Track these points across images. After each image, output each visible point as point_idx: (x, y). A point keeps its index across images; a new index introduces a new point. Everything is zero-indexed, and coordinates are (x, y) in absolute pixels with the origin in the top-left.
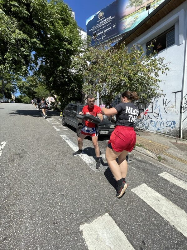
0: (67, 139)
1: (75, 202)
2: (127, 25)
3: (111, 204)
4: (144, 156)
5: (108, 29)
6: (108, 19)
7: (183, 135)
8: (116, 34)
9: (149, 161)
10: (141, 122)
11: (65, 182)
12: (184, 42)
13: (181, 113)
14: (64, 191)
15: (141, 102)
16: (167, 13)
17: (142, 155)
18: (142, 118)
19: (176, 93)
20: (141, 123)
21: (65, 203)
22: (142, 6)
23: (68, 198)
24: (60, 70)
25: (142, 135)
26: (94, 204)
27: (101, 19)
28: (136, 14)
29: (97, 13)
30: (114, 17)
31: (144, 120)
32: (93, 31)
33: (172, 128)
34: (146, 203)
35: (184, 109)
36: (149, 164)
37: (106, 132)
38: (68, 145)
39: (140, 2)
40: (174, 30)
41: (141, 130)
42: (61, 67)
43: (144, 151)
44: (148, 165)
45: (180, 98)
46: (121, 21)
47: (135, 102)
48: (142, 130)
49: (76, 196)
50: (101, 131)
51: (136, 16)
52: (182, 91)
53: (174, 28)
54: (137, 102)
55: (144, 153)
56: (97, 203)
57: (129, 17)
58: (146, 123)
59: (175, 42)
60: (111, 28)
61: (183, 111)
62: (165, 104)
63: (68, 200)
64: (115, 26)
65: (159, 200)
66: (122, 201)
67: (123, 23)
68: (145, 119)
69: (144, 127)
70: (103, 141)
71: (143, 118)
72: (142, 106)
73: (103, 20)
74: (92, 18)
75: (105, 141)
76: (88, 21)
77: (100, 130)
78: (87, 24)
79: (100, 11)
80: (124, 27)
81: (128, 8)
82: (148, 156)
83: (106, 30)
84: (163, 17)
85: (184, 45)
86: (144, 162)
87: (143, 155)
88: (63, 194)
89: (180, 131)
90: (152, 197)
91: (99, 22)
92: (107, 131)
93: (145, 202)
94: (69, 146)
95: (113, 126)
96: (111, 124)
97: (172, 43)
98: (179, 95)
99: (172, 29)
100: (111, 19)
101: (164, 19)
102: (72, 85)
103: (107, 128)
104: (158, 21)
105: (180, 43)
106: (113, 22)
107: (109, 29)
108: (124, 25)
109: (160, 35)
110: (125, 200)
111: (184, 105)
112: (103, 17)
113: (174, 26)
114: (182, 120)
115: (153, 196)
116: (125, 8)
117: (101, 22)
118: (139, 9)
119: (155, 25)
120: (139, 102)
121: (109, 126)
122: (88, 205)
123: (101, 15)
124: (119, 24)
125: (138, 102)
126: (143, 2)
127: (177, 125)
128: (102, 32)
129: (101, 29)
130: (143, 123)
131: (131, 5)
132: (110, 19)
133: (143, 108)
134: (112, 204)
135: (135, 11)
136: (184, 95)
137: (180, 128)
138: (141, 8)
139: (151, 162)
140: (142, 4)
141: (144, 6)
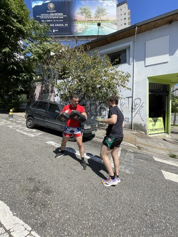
2: (79, 29)
5: (59, 25)
6: (59, 14)
7: (134, 127)
8: (68, 33)
12: (132, 63)
13: (132, 112)
15: (103, 102)
16: (121, 39)
18: (104, 115)
19: (128, 98)
22: (91, 19)
27: (51, 10)
28: (86, 24)
29: (47, 2)
30: (66, 16)
32: (43, 19)
33: (127, 123)
35: (134, 109)
39: (89, 15)
40: (126, 53)
43: (127, 144)
45: (131, 101)
46: (73, 23)
51: (86, 26)
52: (132, 97)
53: (126, 52)
54: (99, 102)
57: (80, 23)
59: (127, 61)
60: (63, 25)
61: (133, 111)
62: (121, 105)
64: (67, 25)
67: (74, 26)
72: (103, 105)
73: (54, 13)
74: (40, 3)
76: (34, 5)
78: (33, 7)
79: (49, 1)
80: (76, 31)
81: (79, 15)
82: (131, 147)
83: (58, 25)
84: (119, 40)
85: (132, 65)
89: (132, 125)
91: (49, 13)
92: (95, 131)
97: (125, 62)
98: (130, 99)
99: (124, 51)
100: (63, 17)
101: (119, 41)
103: (95, 128)
104: (115, 41)
105: (130, 64)
106: (65, 20)
107: (61, 25)
108: (75, 28)
109: (116, 52)
111: (134, 107)
112: (53, 10)
113: (126, 50)
114: (133, 117)
116: (77, 13)
117: (51, 13)
118: (88, 21)
119: (113, 43)
123: (51, 6)
124: (72, 25)
126: (91, 16)
127: (130, 120)
128: (53, 24)
129: (51, 21)
131: (82, 13)
132: (61, 15)
135: (85, 21)
136: (134, 100)
137: (132, 122)
138: (90, 21)
140: (90, 18)
141: (92, 21)
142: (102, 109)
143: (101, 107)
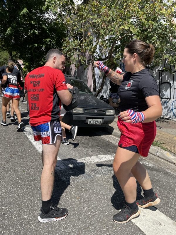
0: (30, 134)
1: (21, 224)
3: (79, 229)
4: (160, 161)
9: (167, 169)
10: (166, 105)
11: (12, 197)
14: (7, 209)
15: (166, 71)
17: (157, 160)
18: (168, 99)
20: (166, 108)
21: (4, 225)
23: (11, 218)
24: (24, 15)
25: (165, 127)
26: (52, 228)
31: (171, 102)
34: (139, 228)
36: (165, 173)
37: (99, 122)
38: (31, 142)
41: (166, 119)
42: (25, 11)
43: (162, 153)
44: (161, 175)
47: (156, 71)
48: (168, 119)
49: (25, 216)
50: (89, 120)
54: (159, 71)
55: (162, 156)
56: (56, 226)
58: (174, 107)
63: (11, 221)
65: (162, 224)
66: (99, 224)
68: (172, 100)
69: (172, 114)
70: (93, 137)
71: (170, 99)
72: (167, 76)
75: (98, 137)
77: (88, 118)
82: (167, 161)
86: (157, 170)
87: (160, 159)
88: (4, 214)
90: (151, 220)
92: (101, 120)
93: (137, 226)
94: (32, 144)
95: (112, 111)
96: (107, 107)
102: (46, 41)
103: (101, 114)
110: (104, 224)
115: (154, 218)
120: (163, 71)
121: (104, 111)
122: (41, 229)
125: (160, 69)
130: (170, 108)
133: (169, 81)
134: (81, 228)
139: (169, 171)
142: (163, 85)
143: (162, 82)
